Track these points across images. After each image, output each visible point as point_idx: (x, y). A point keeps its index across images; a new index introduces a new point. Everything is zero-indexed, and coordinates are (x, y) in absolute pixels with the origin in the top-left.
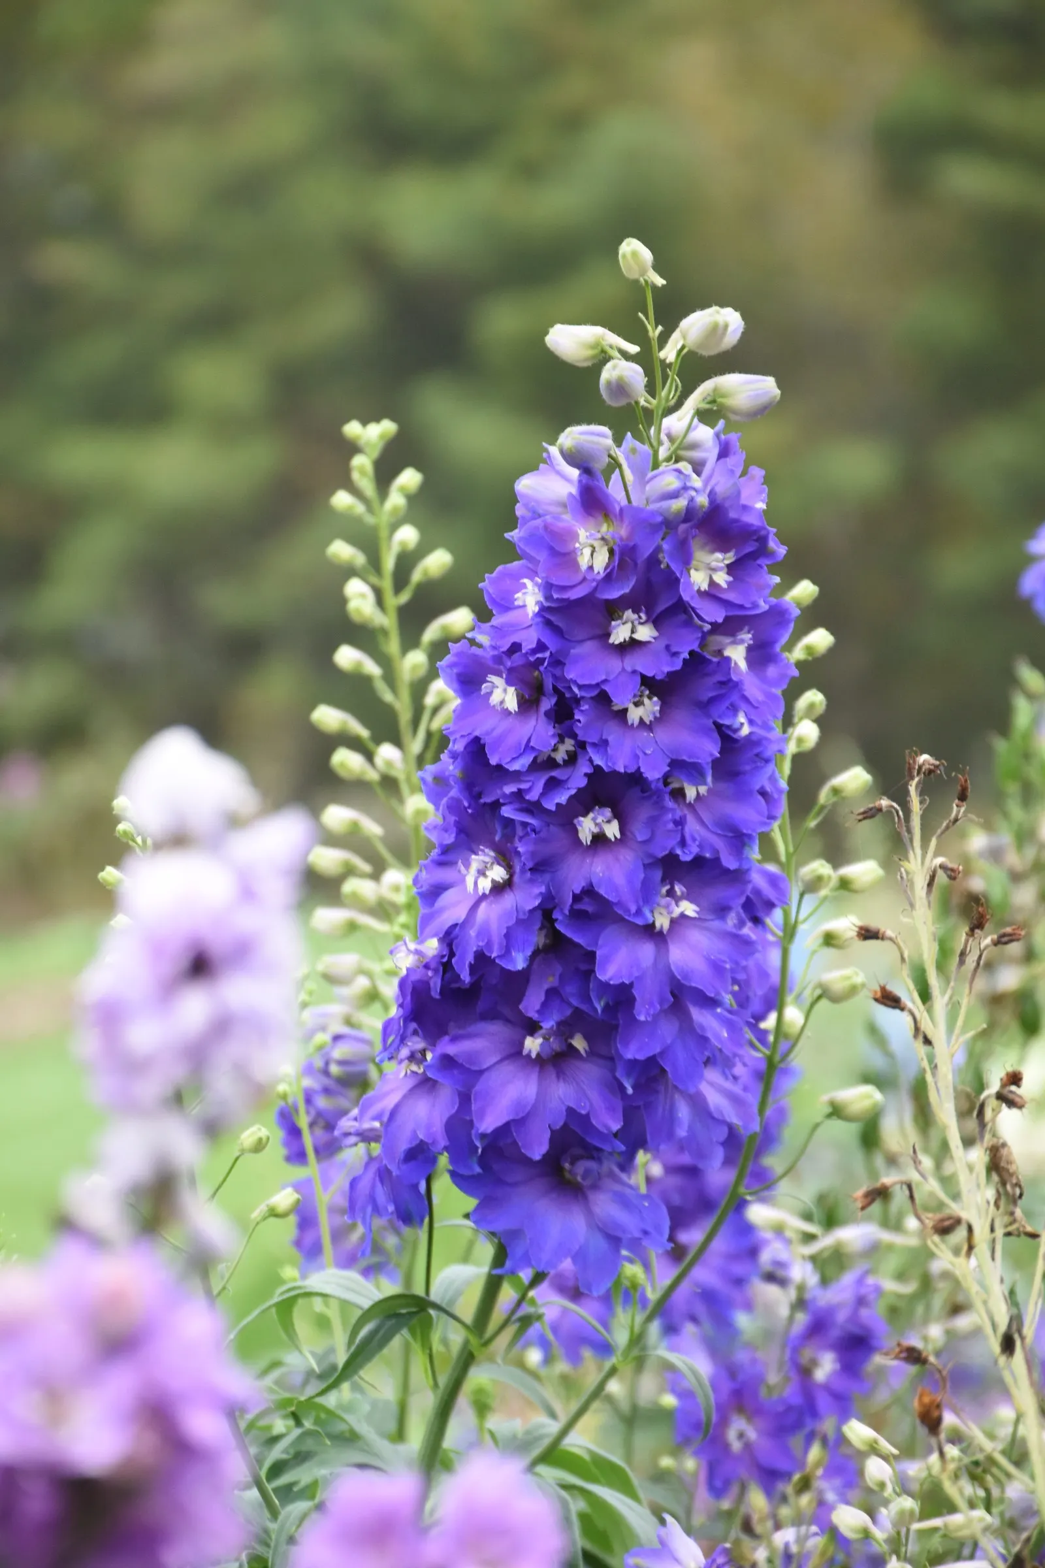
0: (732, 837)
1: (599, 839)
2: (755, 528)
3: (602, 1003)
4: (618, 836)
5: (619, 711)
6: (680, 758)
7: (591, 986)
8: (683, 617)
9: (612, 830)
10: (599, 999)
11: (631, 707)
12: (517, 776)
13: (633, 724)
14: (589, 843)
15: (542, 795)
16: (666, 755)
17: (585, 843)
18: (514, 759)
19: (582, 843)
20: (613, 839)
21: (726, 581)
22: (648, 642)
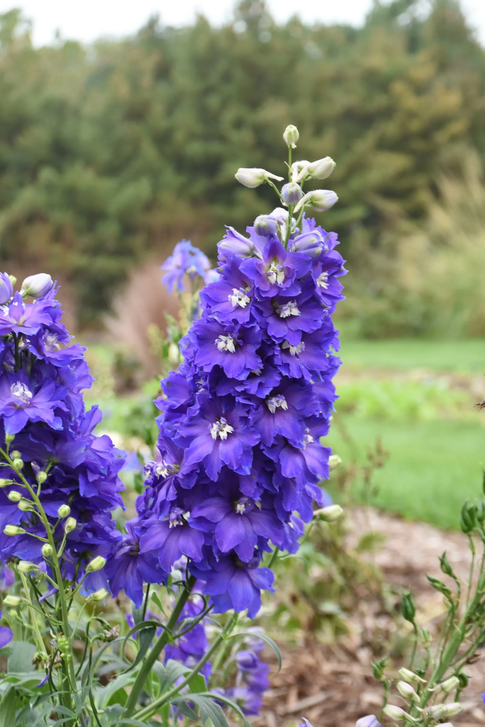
0: (323, 404)
1: (279, 410)
2: (337, 261)
3: (278, 486)
4: (287, 408)
5: (286, 349)
6: (313, 369)
7: (273, 478)
8: (315, 303)
9: (284, 406)
10: (277, 484)
11: (291, 347)
12: (241, 383)
13: (293, 355)
14: (274, 412)
15: (257, 392)
16: (307, 369)
17: (272, 412)
18: (239, 375)
19: (271, 412)
20: (285, 410)
21: (326, 286)
22: (298, 316)
